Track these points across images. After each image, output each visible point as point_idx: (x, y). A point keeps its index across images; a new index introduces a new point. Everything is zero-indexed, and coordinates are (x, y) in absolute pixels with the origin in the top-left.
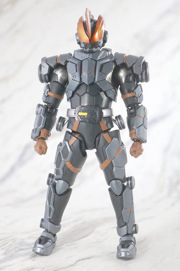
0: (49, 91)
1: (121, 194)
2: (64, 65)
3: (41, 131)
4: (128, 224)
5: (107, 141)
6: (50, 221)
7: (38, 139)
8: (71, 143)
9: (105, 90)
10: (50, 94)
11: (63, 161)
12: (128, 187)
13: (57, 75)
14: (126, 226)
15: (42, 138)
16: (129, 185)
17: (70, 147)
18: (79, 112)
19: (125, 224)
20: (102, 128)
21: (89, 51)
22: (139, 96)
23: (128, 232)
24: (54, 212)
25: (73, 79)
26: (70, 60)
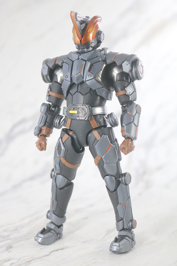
0: (51, 90)
1: (115, 190)
2: (60, 65)
3: (42, 128)
4: (124, 219)
5: (96, 138)
6: (54, 213)
7: (41, 136)
8: (64, 140)
9: (95, 89)
10: (51, 93)
11: (58, 157)
12: (122, 183)
13: (57, 75)
14: (121, 221)
15: (43, 135)
16: (123, 181)
17: (63, 143)
18: (70, 110)
19: (121, 219)
20: (92, 126)
21: (81, 51)
22: (130, 94)
23: (124, 227)
24: (57, 205)
25: (66, 79)
26: (65, 61)
